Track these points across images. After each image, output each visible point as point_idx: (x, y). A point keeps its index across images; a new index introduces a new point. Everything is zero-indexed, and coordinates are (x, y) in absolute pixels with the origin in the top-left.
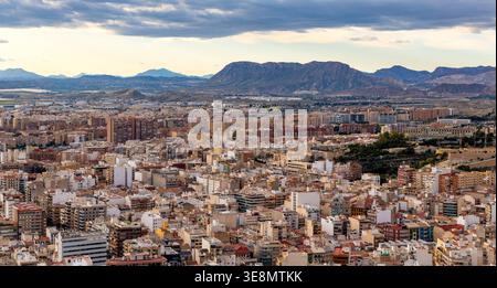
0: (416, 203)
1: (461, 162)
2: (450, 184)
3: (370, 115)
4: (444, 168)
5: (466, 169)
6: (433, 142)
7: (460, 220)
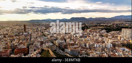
0: (86, 33)
1: (92, 28)
2: (90, 31)
3: (86, 23)
4: (90, 29)
5: (93, 29)
6: (90, 26)
7: (90, 35)
